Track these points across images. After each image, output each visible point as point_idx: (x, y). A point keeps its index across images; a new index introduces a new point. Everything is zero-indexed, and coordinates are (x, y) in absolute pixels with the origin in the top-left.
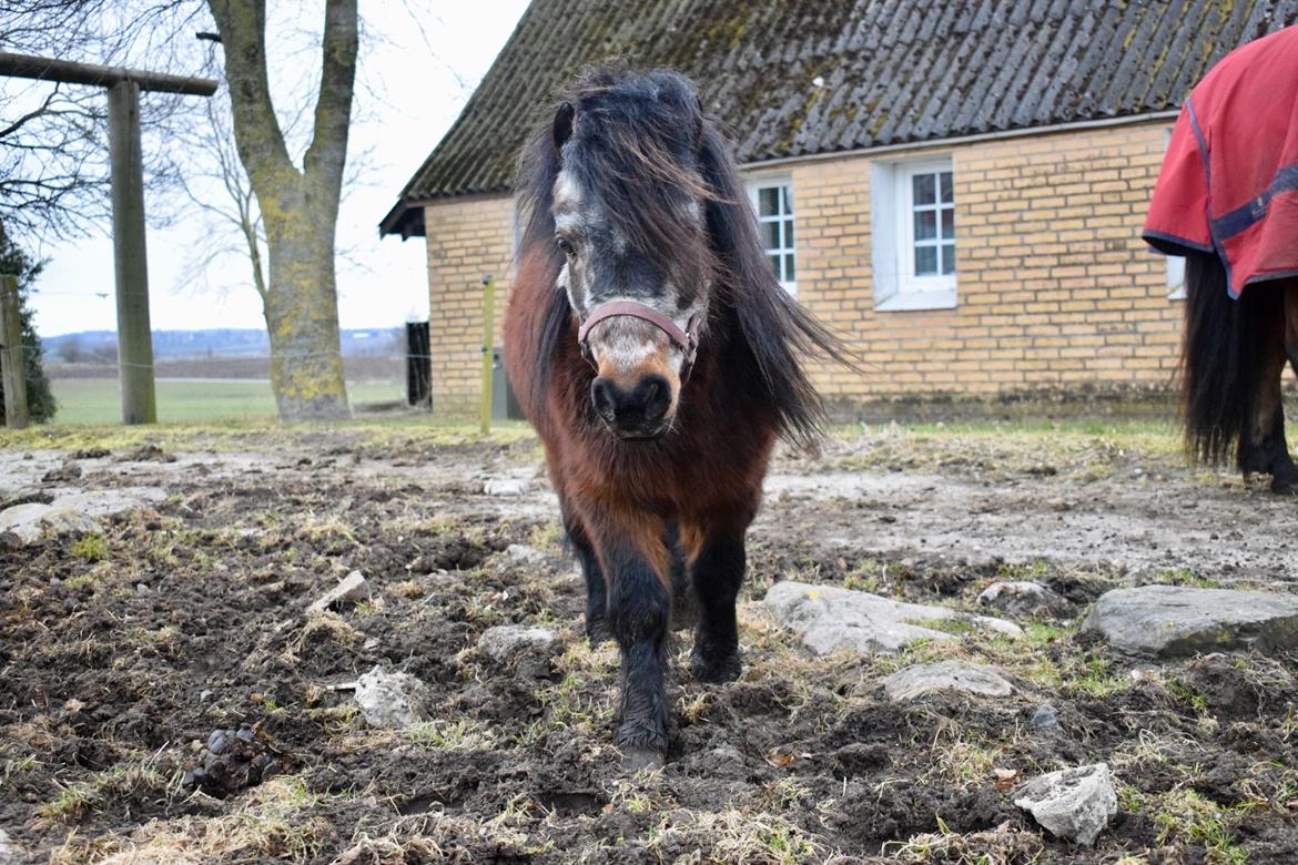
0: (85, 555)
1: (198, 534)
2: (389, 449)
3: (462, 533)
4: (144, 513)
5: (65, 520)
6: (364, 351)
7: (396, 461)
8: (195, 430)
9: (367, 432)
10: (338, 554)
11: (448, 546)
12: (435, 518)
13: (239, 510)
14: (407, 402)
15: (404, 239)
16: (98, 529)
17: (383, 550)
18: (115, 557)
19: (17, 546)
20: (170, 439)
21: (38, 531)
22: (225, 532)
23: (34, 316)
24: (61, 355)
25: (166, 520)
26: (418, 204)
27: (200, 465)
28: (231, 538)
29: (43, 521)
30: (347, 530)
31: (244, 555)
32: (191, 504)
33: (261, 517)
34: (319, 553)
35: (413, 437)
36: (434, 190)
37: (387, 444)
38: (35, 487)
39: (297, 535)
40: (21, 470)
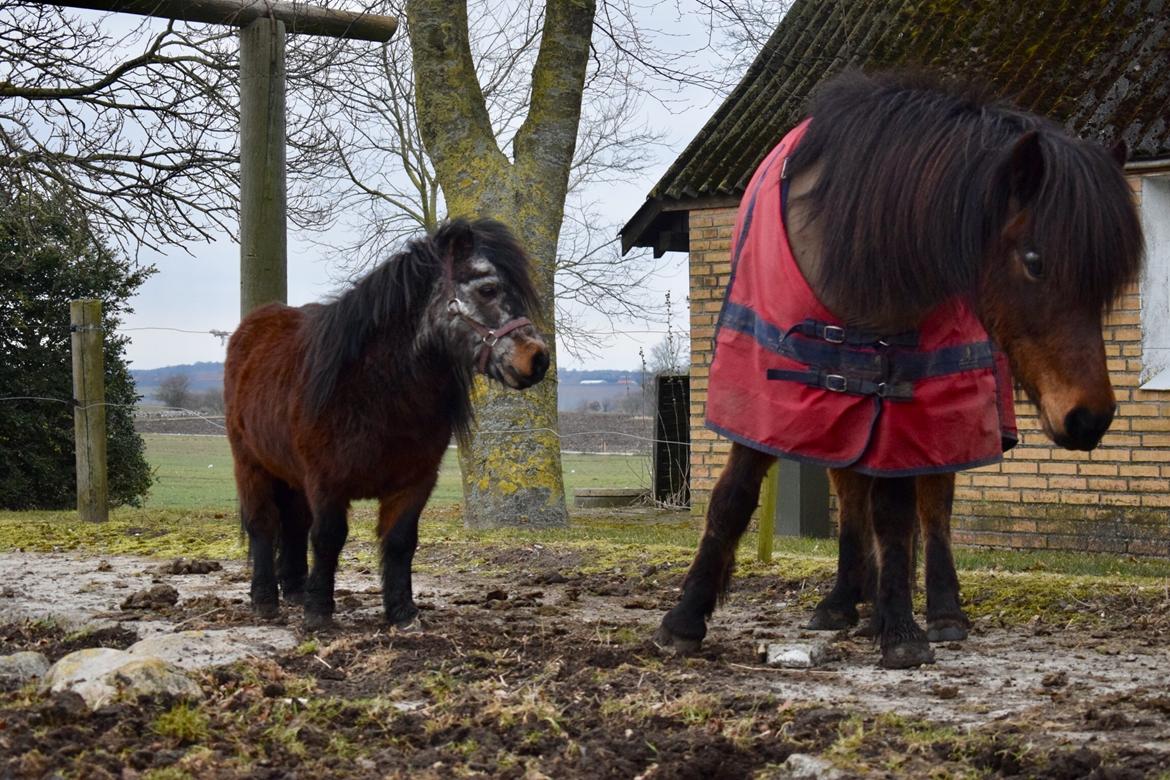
0: (173, 734)
1: (337, 706)
2: (621, 579)
3: (721, 727)
4: (261, 668)
5: (149, 676)
6: (595, 407)
7: (629, 600)
9: (591, 550)
10: (536, 753)
11: (698, 749)
12: (682, 701)
13: (398, 670)
14: (654, 495)
15: (658, 255)
16: (195, 691)
17: (601, 751)
18: (216, 739)
19: (79, 712)
21: (111, 691)
22: (377, 704)
23: (126, 347)
24: (161, 397)
25: (294, 681)
26: (680, 207)
27: (347, 592)
28: (384, 715)
29: (118, 676)
30: (551, 712)
31: (402, 744)
32: (329, 657)
33: (430, 683)
34: (509, 750)
35: (657, 562)
36: (703, 187)
37: (618, 571)
38: (111, 617)
39: (478, 718)
40: (95, 588)
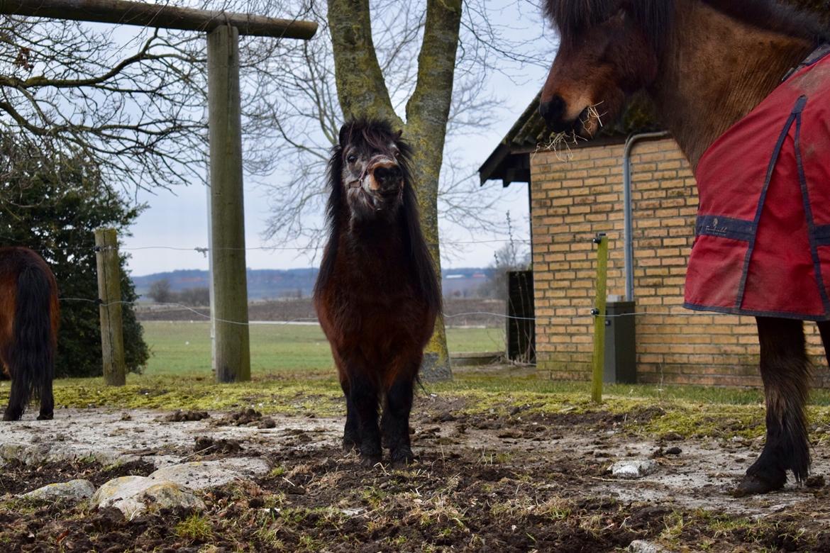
0: (188, 536)
1: (302, 513)
2: (495, 417)
3: (579, 522)
4: (245, 487)
5: (167, 495)
6: (457, 294)
7: (501, 432)
8: (292, 390)
9: (471, 397)
10: (449, 544)
11: (565, 538)
12: (549, 503)
13: (343, 486)
14: (507, 356)
15: (506, 185)
16: (200, 505)
17: (496, 541)
18: (219, 539)
19: (119, 522)
20: (268, 400)
21: (141, 506)
22: (331, 511)
24: (151, 295)
25: (269, 496)
26: (524, 151)
27: (301, 432)
28: (336, 518)
29: (146, 496)
30: (455, 513)
31: (351, 539)
32: (293, 478)
33: (367, 495)
34: (429, 542)
35: (520, 404)
36: (540, 136)
37: (492, 411)
38: (135, 453)
39: (405, 520)
40: (121, 431)
